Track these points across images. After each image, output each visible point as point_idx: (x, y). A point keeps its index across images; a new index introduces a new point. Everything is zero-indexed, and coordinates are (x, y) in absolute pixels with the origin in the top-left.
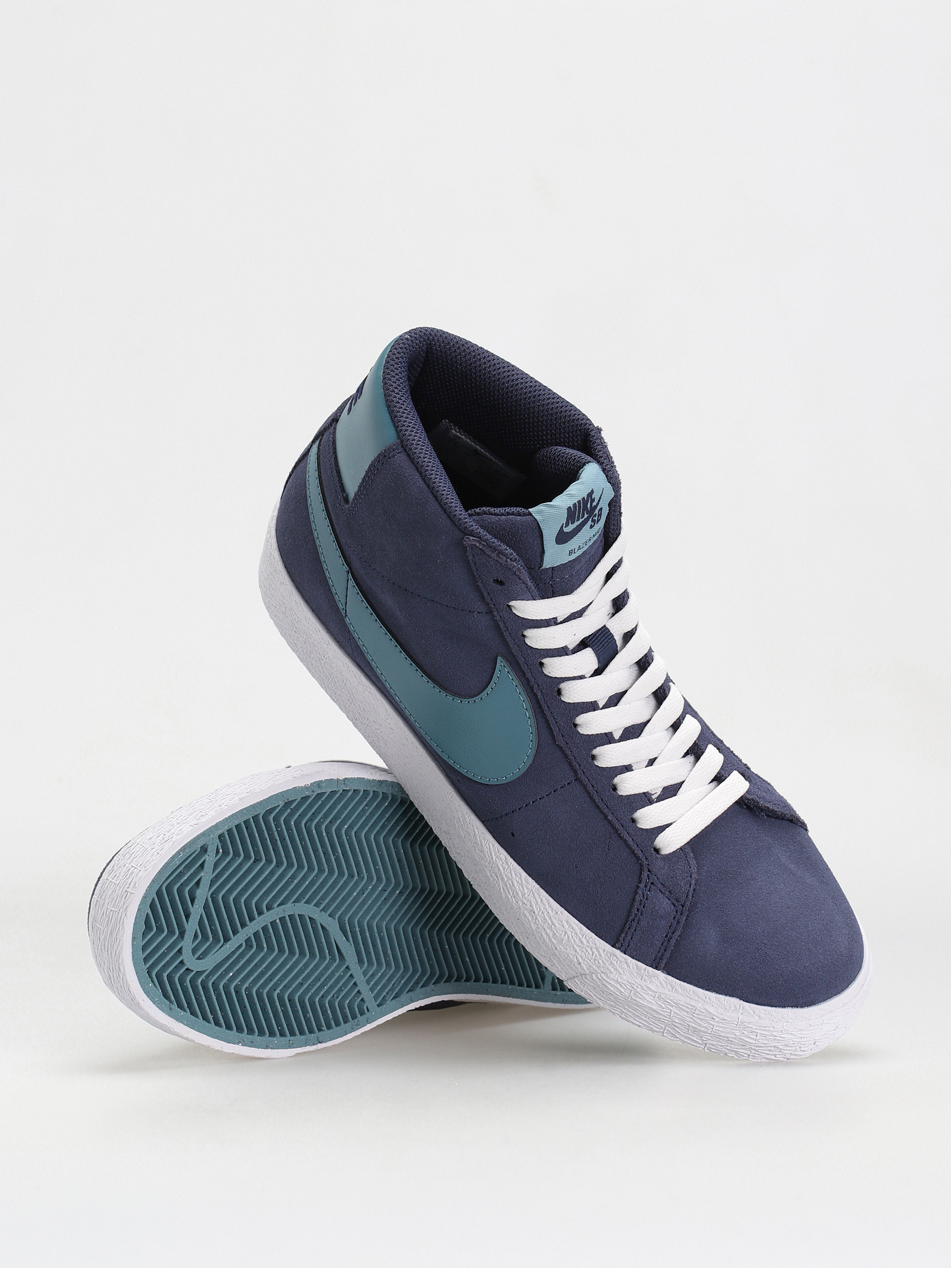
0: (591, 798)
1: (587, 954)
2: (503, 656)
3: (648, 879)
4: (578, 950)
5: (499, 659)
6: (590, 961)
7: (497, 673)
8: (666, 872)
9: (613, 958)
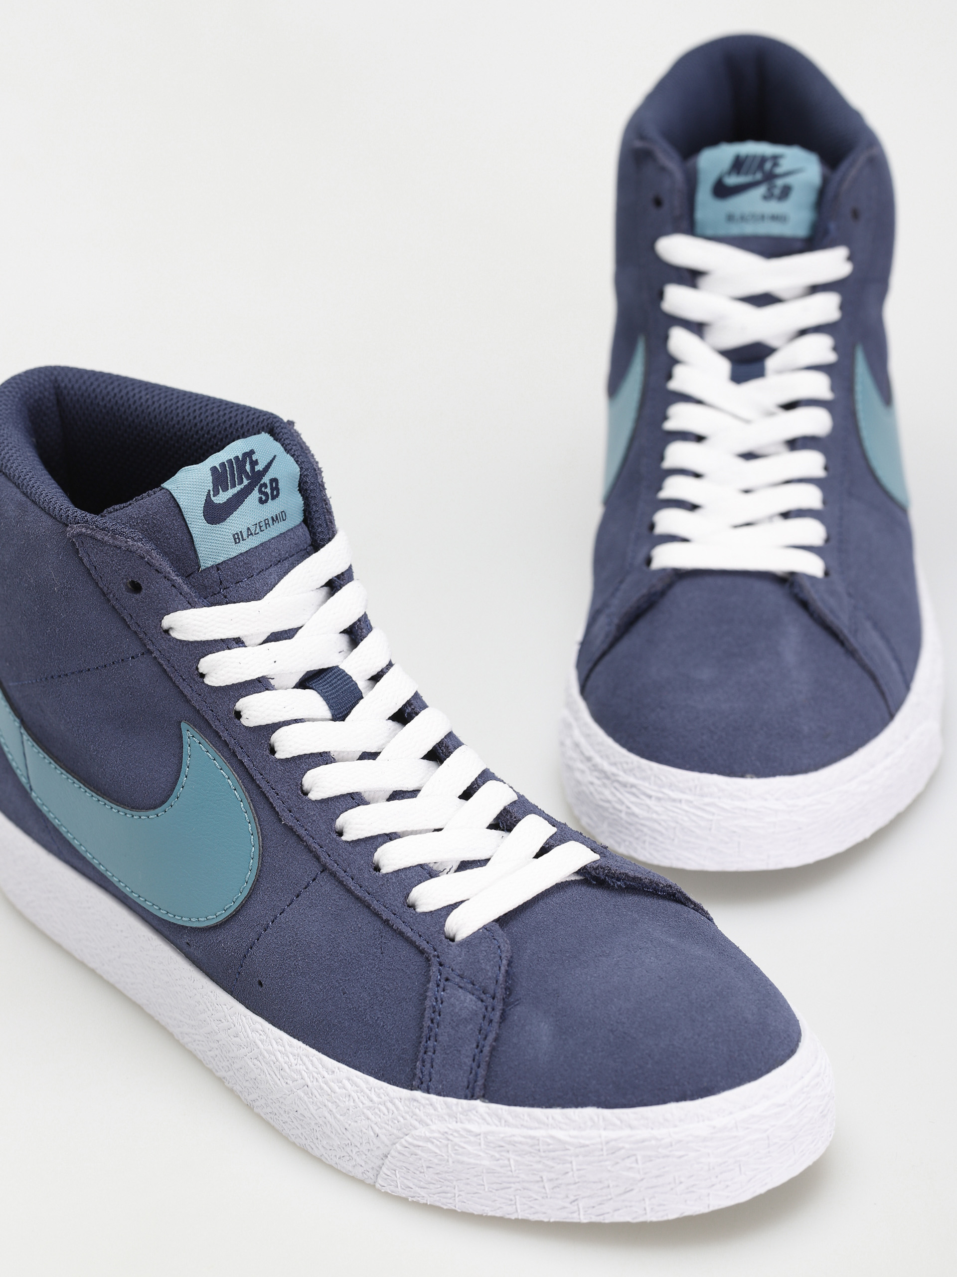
0: (349, 891)
1: (382, 1115)
2: (189, 721)
3: (440, 975)
4: (370, 1116)
5: (184, 726)
6: (388, 1125)
7: (187, 750)
8: (463, 959)
9: (413, 1106)
